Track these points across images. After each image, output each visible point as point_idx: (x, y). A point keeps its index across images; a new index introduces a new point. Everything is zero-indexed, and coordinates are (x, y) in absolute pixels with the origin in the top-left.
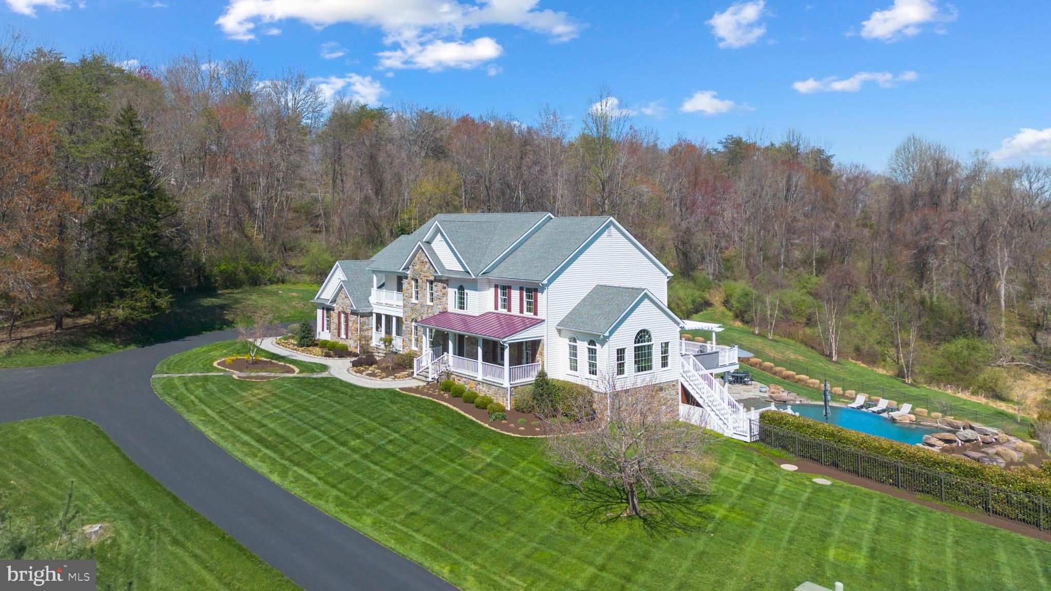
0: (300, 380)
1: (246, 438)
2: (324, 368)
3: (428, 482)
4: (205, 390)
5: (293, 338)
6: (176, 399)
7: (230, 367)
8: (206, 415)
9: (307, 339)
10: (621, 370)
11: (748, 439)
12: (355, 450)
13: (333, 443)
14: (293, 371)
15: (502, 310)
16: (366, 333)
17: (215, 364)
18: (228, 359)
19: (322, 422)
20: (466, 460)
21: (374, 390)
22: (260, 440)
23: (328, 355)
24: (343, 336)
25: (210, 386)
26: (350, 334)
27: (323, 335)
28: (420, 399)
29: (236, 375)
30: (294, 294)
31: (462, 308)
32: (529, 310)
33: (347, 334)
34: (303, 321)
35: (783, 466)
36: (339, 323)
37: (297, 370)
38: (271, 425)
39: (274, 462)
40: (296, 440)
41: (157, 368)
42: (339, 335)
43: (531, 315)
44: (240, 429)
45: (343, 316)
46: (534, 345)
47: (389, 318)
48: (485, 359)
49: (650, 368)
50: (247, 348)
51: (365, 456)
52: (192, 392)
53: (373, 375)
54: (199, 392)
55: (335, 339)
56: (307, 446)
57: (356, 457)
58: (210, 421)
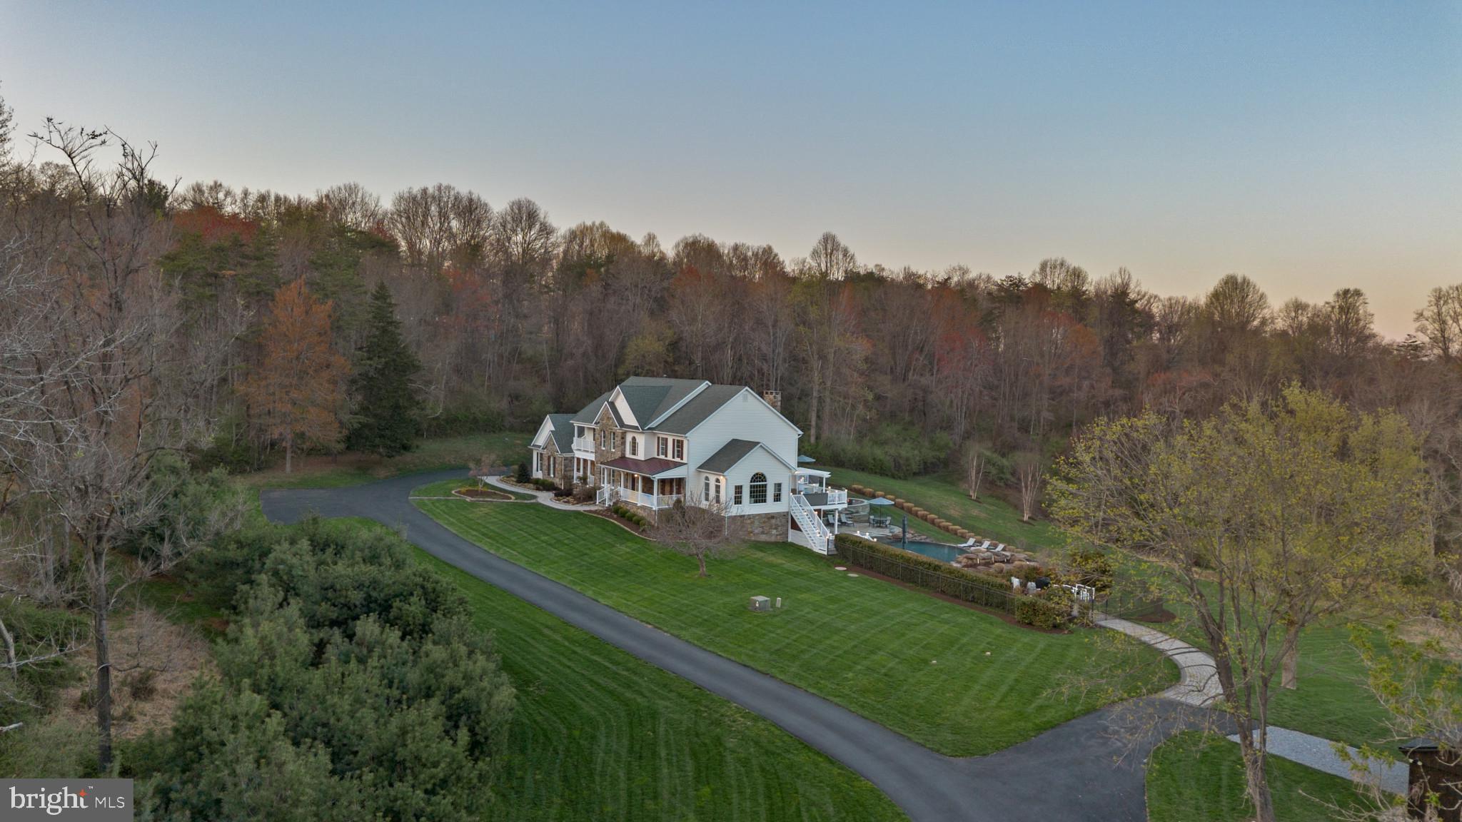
0: (514, 504)
1: (474, 533)
2: (535, 497)
3: (586, 558)
4: (447, 506)
5: (512, 476)
6: (428, 510)
7: (464, 494)
8: (449, 521)
9: (524, 476)
10: (738, 501)
11: (826, 553)
12: (543, 541)
13: (530, 537)
14: (511, 498)
15: (662, 457)
16: (569, 474)
17: (453, 492)
18: (463, 490)
19: (525, 527)
20: (615, 549)
21: (565, 511)
22: (484, 534)
23: (538, 489)
24: (552, 476)
25: (450, 504)
26: (556, 474)
27: (538, 474)
28: (597, 518)
29: (468, 499)
30: (519, 442)
31: (634, 454)
32: (678, 457)
33: (554, 474)
34: (520, 463)
35: (837, 568)
36: (549, 465)
37: (513, 498)
38: (492, 528)
39: (492, 545)
40: (506, 535)
41: (411, 493)
42: (549, 474)
43: (678, 460)
44: (471, 529)
45: (552, 459)
46: (680, 483)
47: (585, 461)
48: (643, 491)
49: (765, 501)
50: (476, 483)
51: (550, 545)
52: (437, 508)
53: (568, 502)
54: (443, 508)
55: (547, 478)
56: (514, 538)
57: (544, 545)
58: (452, 524)
